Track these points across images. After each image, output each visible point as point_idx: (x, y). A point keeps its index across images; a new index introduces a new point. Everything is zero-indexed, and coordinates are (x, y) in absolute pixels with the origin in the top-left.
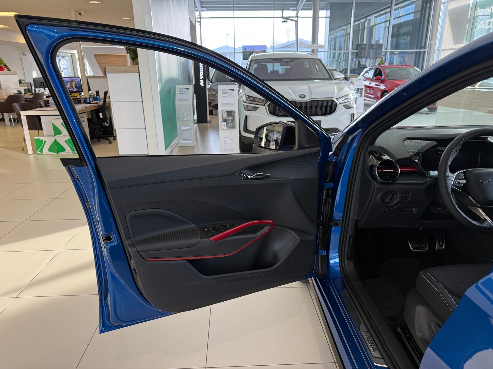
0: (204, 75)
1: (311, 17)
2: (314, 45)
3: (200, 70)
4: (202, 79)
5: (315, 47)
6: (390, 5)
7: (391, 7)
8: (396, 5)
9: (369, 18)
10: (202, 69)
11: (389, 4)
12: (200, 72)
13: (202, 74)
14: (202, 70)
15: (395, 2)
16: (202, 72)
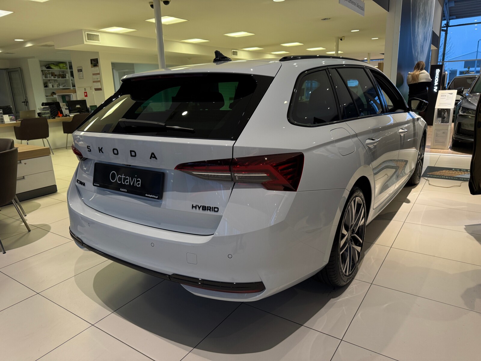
0: (439, 82)
3: (436, 78)
4: (436, 86)
10: (438, 76)
12: (436, 80)
13: (437, 81)
14: (438, 78)
16: (438, 80)
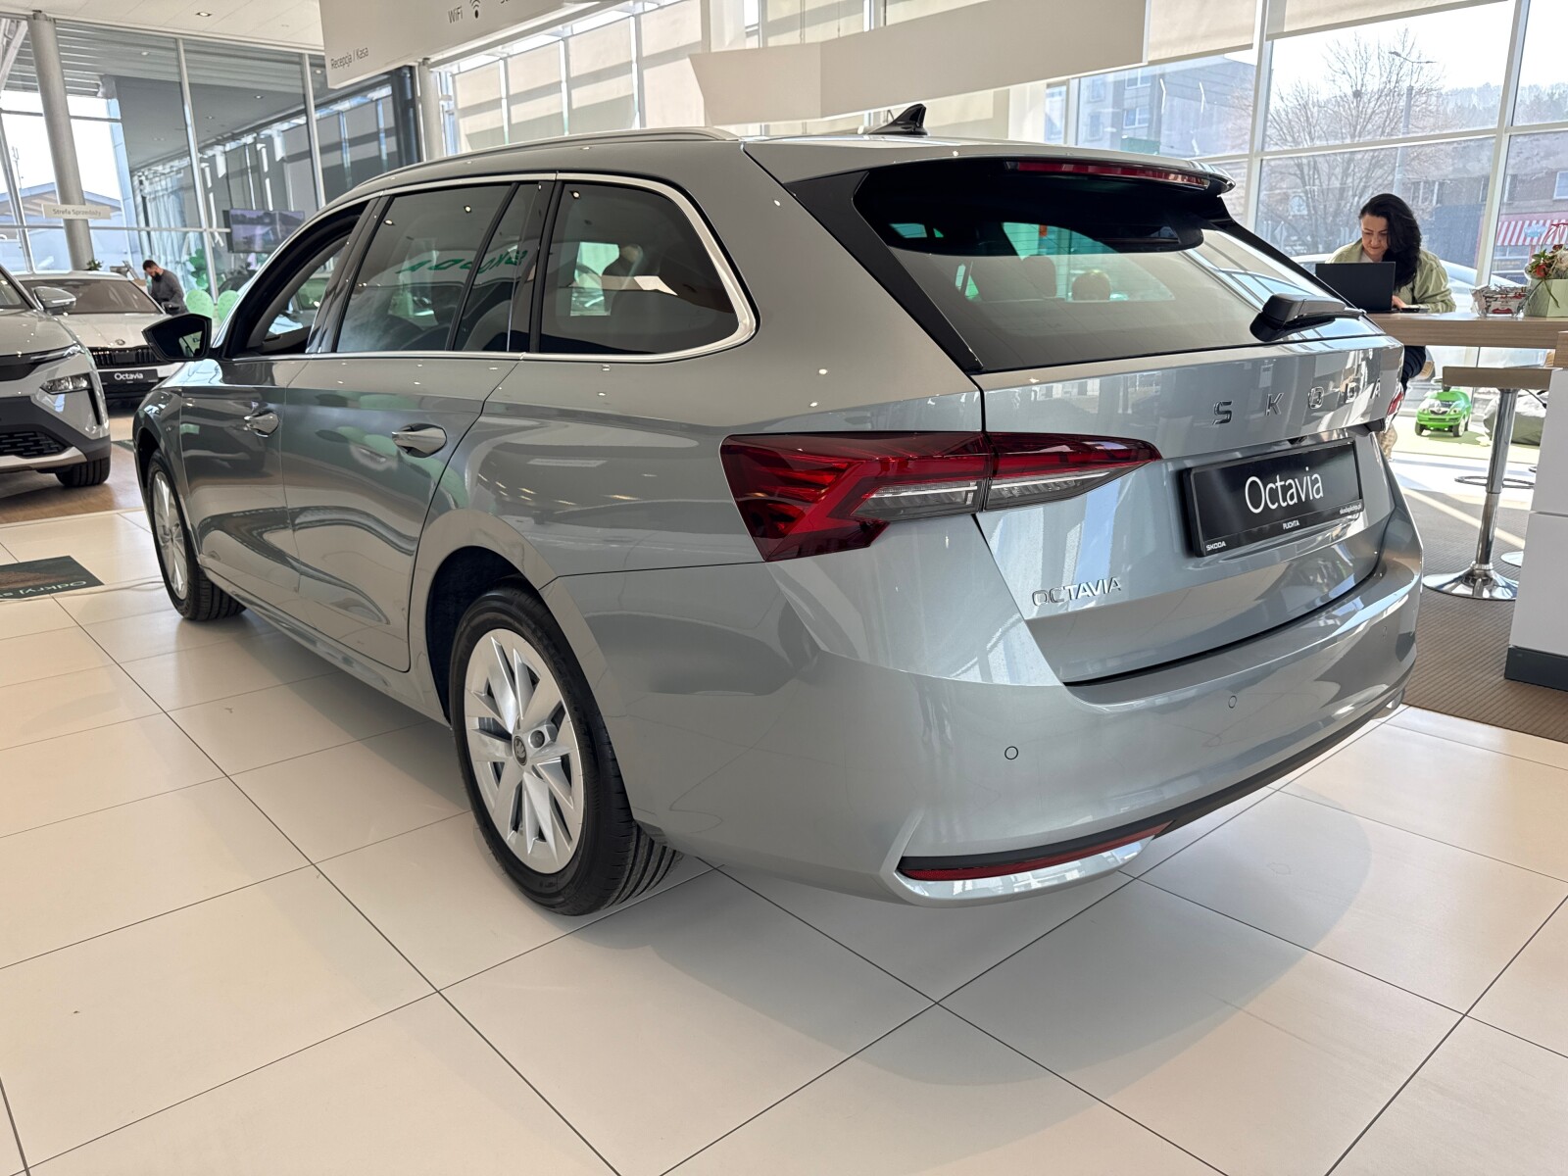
1: (40, 115)
2: (69, 207)
5: (77, 213)
6: (302, 107)
7: (305, 112)
8: (317, 107)
9: (266, 132)
11: (299, 104)
15: (315, 98)
